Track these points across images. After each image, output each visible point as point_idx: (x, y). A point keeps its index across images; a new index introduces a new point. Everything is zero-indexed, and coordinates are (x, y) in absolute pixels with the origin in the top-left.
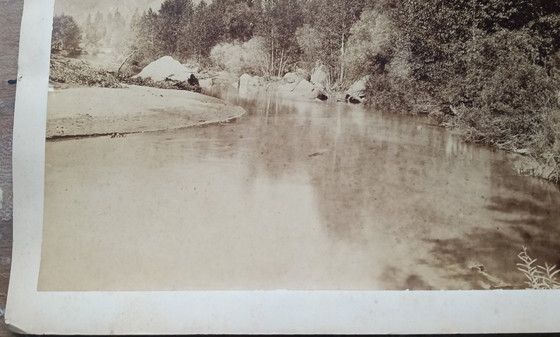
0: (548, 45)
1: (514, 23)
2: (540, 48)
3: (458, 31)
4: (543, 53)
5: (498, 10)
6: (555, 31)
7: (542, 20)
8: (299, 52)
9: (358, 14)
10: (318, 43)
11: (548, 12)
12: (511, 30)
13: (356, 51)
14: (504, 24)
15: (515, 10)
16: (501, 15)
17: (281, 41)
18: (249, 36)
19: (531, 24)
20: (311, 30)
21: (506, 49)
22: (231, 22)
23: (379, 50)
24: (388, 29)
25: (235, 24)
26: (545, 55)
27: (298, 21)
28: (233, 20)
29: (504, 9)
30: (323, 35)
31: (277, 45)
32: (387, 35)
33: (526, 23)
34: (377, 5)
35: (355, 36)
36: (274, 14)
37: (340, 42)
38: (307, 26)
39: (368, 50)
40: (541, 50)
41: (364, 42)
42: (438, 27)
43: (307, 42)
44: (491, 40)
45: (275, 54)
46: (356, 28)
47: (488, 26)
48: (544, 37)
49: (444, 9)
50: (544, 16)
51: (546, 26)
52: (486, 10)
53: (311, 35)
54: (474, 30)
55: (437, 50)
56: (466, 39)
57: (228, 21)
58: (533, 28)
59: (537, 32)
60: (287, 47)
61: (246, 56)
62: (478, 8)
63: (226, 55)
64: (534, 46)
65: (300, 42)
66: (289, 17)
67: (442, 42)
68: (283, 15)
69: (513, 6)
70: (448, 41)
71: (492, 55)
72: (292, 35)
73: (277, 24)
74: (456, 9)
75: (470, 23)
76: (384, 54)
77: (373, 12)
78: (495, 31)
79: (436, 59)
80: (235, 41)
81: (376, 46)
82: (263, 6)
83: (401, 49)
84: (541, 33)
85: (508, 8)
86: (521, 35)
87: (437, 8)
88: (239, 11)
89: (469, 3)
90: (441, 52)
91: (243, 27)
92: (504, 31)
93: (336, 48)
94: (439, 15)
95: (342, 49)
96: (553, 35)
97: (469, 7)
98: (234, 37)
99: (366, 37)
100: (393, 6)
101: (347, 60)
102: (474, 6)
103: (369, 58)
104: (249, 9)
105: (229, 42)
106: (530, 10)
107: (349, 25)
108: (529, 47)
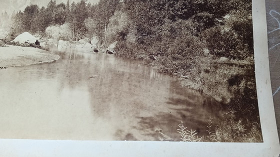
0: (201, 27)
1: (185, 17)
2: (197, 28)
3: (159, 21)
4: (198, 30)
5: (178, 10)
6: (205, 20)
7: (199, 14)
8: (86, 30)
9: (113, 13)
10: (94, 26)
11: (202, 11)
12: (183, 20)
13: (112, 30)
14: (181, 17)
15: (186, 10)
16: (179, 13)
17: (78, 25)
18: (63, 22)
19: (194, 16)
20: (92, 20)
21: (181, 29)
22: (55, 16)
23: (122, 29)
24: (126, 19)
25: (57, 17)
26: (199, 31)
27: (86, 16)
28: (56, 15)
29: (181, 10)
30: (97, 22)
31: (76, 27)
32: (126, 23)
33: (191, 16)
34: (122, 9)
35: (112, 23)
36: (75, 13)
37: (105, 26)
38: (90, 18)
39: (117, 29)
40: (197, 29)
41: (115, 26)
42: (149, 19)
43: (89, 25)
44: (174, 25)
45: (75, 31)
46: (112, 19)
47: (173, 18)
48: (199, 23)
49: (152, 10)
50: (200, 13)
51: (201, 18)
52: (172, 10)
53: (92, 22)
54: (166, 20)
55: (149, 30)
56: (162, 24)
57: (54, 16)
58: (195, 18)
59: (196, 20)
60: (80, 27)
61: (62, 32)
62: (168, 9)
63: (52, 31)
64: (194, 27)
65: (86, 25)
66: (82, 14)
67: (151, 26)
68: (79, 13)
69: (185, 8)
70: (154, 25)
71: (174, 32)
72: (83, 22)
73: (76, 17)
74: (158, 10)
75: (164, 17)
76: (124, 31)
77: (120, 12)
78: (176, 20)
79: (148, 34)
80: (57, 25)
81: (121, 27)
82: (70, 9)
83: (132, 29)
84: (198, 21)
85: (182, 9)
86: (189, 22)
87: (149, 10)
88: (59, 11)
89: (164, 7)
90: (150, 30)
91: (60, 18)
92: (180, 20)
93: (102, 28)
94: (150, 13)
95: (105, 29)
96: (204, 22)
97: (164, 9)
98: (56, 23)
99: (116, 23)
100: (129, 9)
101: (107, 34)
102: (167, 8)
103: (118, 33)
104: (63, 10)
105: (54, 25)
106: (193, 9)
107: (109, 18)
108: (192, 28)
